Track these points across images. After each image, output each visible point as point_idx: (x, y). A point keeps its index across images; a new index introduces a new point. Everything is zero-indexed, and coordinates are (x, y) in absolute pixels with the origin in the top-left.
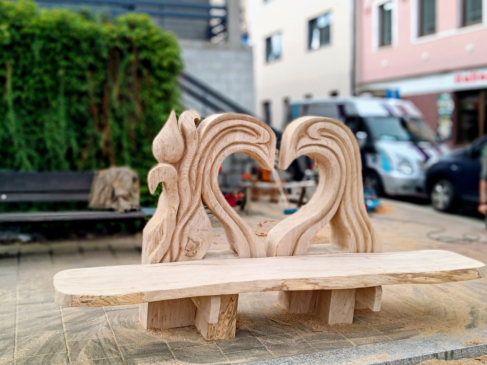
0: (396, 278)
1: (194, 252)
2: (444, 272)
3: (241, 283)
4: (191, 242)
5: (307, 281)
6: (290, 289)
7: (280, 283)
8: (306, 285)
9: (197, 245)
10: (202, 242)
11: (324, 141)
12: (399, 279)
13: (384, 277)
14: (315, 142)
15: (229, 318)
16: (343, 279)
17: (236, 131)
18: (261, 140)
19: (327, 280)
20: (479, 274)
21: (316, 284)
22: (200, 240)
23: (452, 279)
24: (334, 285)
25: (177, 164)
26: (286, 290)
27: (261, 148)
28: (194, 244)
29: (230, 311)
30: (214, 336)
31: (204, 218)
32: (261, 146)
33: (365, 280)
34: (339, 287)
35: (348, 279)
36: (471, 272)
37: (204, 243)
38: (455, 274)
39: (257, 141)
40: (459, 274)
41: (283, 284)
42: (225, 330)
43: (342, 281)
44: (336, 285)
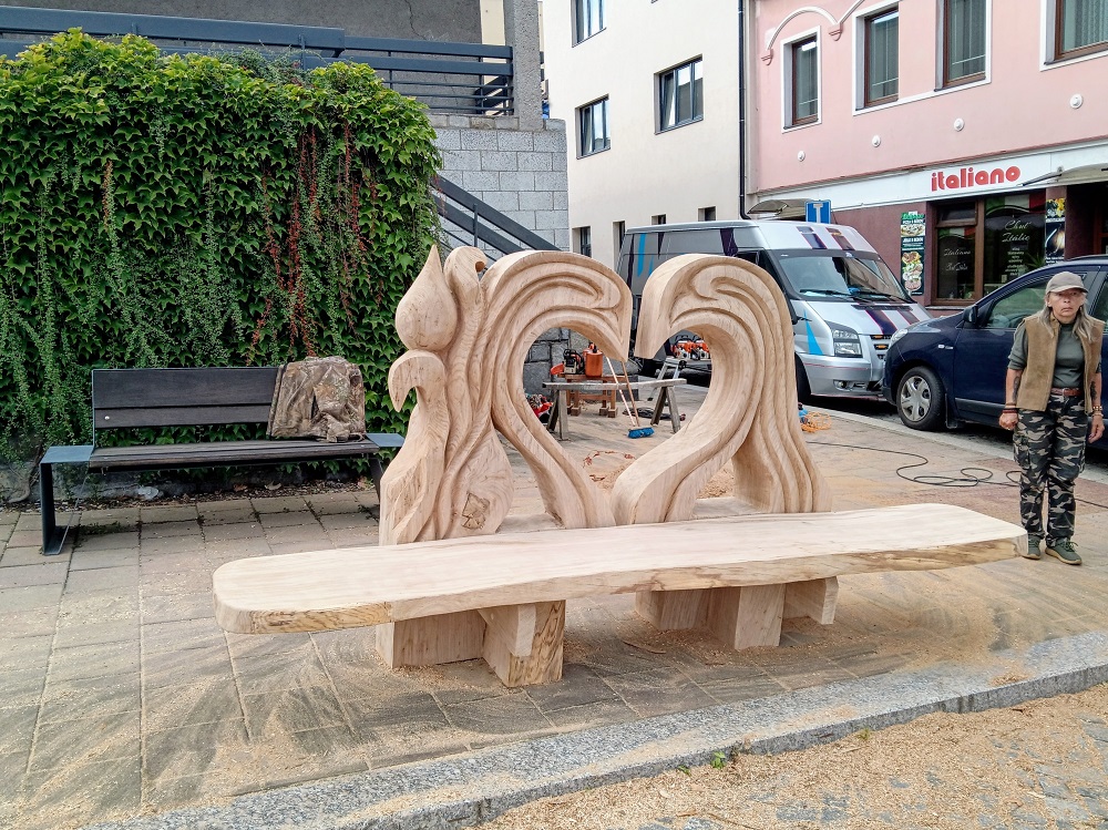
0: (864, 561)
1: (480, 519)
2: (952, 547)
3: (574, 578)
4: (473, 500)
5: (699, 572)
6: (666, 588)
7: (648, 577)
8: (697, 580)
9: (486, 507)
10: (495, 501)
11: (724, 302)
12: (870, 563)
13: (843, 559)
14: (706, 304)
15: (549, 644)
16: (767, 566)
17: (555, 285)
18: (603, 302)
19: (736, 569)
20: (1015, 549)
21: (716, 576)
22: (491, 497)
23: (968, 559)
24: (750, 578)
25: (445, 351)
26: (660, 589)
27: (603, 319)
28: (480, 505)
29: (552, 630)
30: (522, 679)
31: (497, 455)
32: (605, 314)
33: (808, 566)
34: (759, 581)
35: (776, 566)
36: (1002, 545)
37: (498, 503)
38: (973, 551)
39: (596, 305)
40: (979, 550)
41: (653, 578)
42: (543, 667)
43: (765, 569)
44: (754, 578)
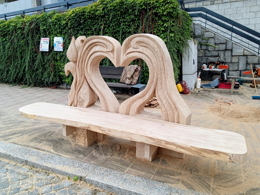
0: (152, 141)
1: (82, 104)
4: (80, 99)
5: (100, 128)
6: (92, 130)
7: (87, 126)
8: (99, 130)
9: (83, 101)
10: (85, 100)
11: (141, 49)
12: (154, 142)
13: (144, 138)
15: (84, 137)
16: (119, 132)
18: (108, 50)
19: (109, 130)
21: (104, 131)
24: (113, 134)
26: (90, 130)
27: (109, 55)
30: (79, 143)
31: (85, 89)
32: (109, 53)
33: (131, 136)
34: (115, 136)
35: (121, 133)
39: (106, 51)
41: (89, 126)
42: (83, 142)
43: (118, 133)
44: (114, 134)
